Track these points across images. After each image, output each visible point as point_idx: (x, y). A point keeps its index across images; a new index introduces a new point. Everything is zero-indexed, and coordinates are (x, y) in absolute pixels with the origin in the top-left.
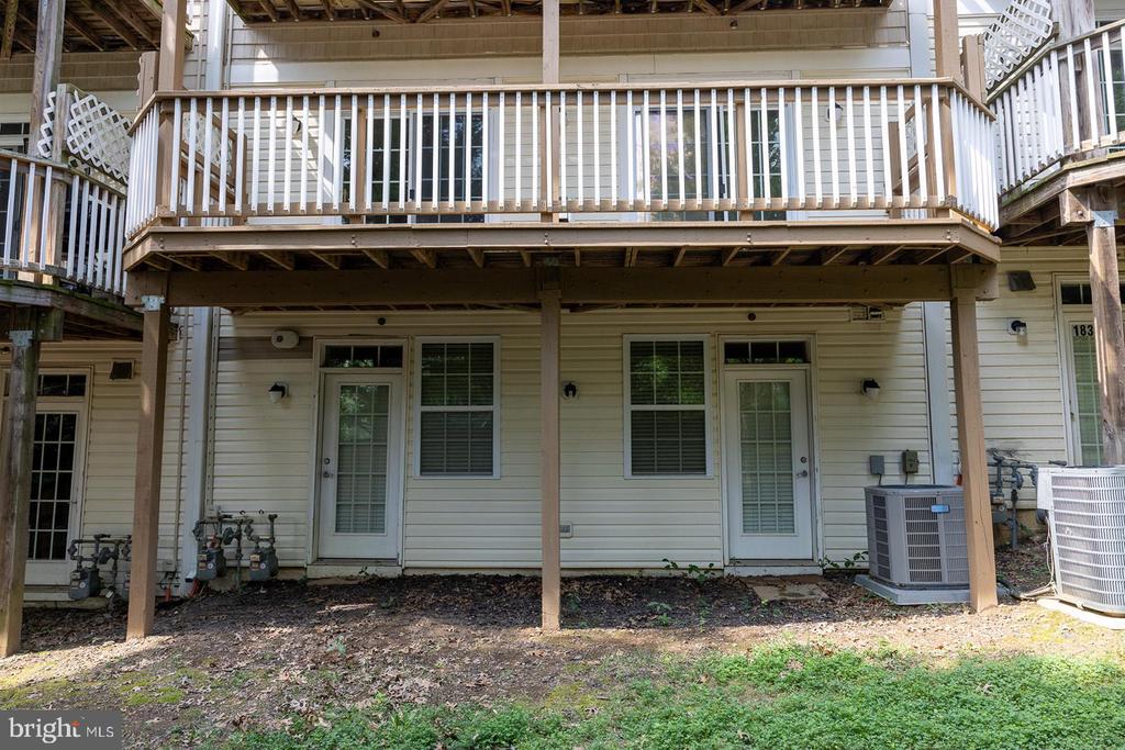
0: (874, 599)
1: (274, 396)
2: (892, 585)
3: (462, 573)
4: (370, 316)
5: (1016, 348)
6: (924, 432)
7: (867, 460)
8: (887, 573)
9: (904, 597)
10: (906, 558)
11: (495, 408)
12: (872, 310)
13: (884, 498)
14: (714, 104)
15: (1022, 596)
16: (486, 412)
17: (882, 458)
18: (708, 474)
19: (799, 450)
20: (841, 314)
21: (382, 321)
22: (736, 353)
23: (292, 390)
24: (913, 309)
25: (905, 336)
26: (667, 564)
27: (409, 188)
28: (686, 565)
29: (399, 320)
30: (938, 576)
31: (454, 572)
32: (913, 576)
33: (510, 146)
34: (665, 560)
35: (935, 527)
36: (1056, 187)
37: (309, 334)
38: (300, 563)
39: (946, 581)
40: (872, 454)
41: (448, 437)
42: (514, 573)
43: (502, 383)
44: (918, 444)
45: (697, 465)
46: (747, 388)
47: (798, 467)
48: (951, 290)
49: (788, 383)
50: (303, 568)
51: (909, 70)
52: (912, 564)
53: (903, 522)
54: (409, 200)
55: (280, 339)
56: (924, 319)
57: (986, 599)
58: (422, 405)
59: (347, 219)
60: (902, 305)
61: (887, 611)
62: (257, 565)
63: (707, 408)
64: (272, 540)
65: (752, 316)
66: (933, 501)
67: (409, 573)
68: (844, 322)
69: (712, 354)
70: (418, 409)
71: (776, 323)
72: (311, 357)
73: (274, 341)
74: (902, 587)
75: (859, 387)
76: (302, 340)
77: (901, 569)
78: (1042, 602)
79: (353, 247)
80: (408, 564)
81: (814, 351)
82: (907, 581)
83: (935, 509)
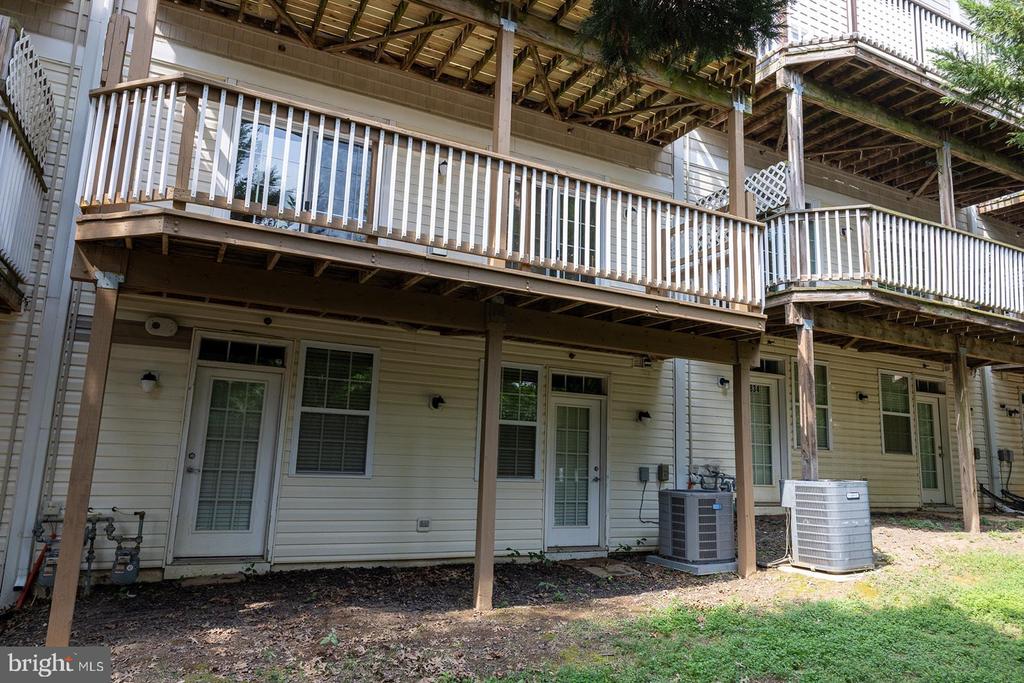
0: (675, 573)
1: (147, 385)
2: (686, 561)
3: (328, 567)
4: (259, 315)
5: (721, 397)
6: (670, 452)
7: (638, 470)
8: (683, 554)
9: (703, 570)
10: (697, 541)
11: (372, 413)
12: (646, 360)
13: (683, 500)
14: (556, 188)
15: (769, 565)
16: (363, 417)
17: (648, 469)
18: (536, 477)
19: (594, 462)
20: (627, 361)
21: (268, 321)
22: (558, 383)
23: (162, 380)
24: (668, 364)
25: (664, 382)
26: (510, 552)
27: (305, 200)
28: (526, 553)
29: (285, 321)
30: (714, 554)
31: (321, 567)
32: (702, 555)
33: (400, 182)
34: (508, 549)
35: (713, 519)
36: (783, 300)
37: (188, 324)
38: (158, 564)
39: (719, 558)
40: (641, 466)
41: (324, 438)
42: (377, 565)
43: (379, 392)
44: (667, 461)
45: (530, 472)
46: (561, 410)
47: (593, 474)
48: (738, 358)
49: (588, 410)
50: (161, 568)
51: (672, 195)
52: (702, 546)
53: (697, 515)
54: (304, 210)
55: (156, 326)
56: (674, 371)
57: (750, 569)
58: (303, 405)
59: (235, 215)
60: (662, 359)
61: (693, 580)
62: (123, 567)
63: (538, 425)
64: (139, 539)
65: (572, 356)
66: (713, 501)
67: (277, 569)
68: (627, 367)
69: (544, 381)
70: (299, 409)
71: (587, 363)
72: (189, 348)
73: (148, 327)
74: (694, 562)
75: (635, 416)
76: (180, 328)
77: (693, 550)
78: (782, 568)
79: (372, 265)
80: (277, 560)
81: (611, 388)
82: (697, 558)
83: (715, 507)
